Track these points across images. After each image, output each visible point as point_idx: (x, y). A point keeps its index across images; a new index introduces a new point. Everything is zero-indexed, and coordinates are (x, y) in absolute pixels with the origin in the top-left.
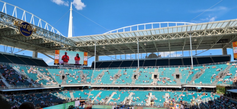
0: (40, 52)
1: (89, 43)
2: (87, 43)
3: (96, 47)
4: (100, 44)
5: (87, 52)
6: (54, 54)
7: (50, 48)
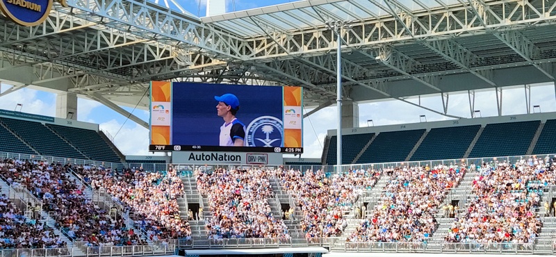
0: (85, 93)
1: (307, 40)
2: (298, 38)
3: (343, 55)
4: (365, 42)
5: (297, 84)
6: (146, 99)
7: (131, 75)
